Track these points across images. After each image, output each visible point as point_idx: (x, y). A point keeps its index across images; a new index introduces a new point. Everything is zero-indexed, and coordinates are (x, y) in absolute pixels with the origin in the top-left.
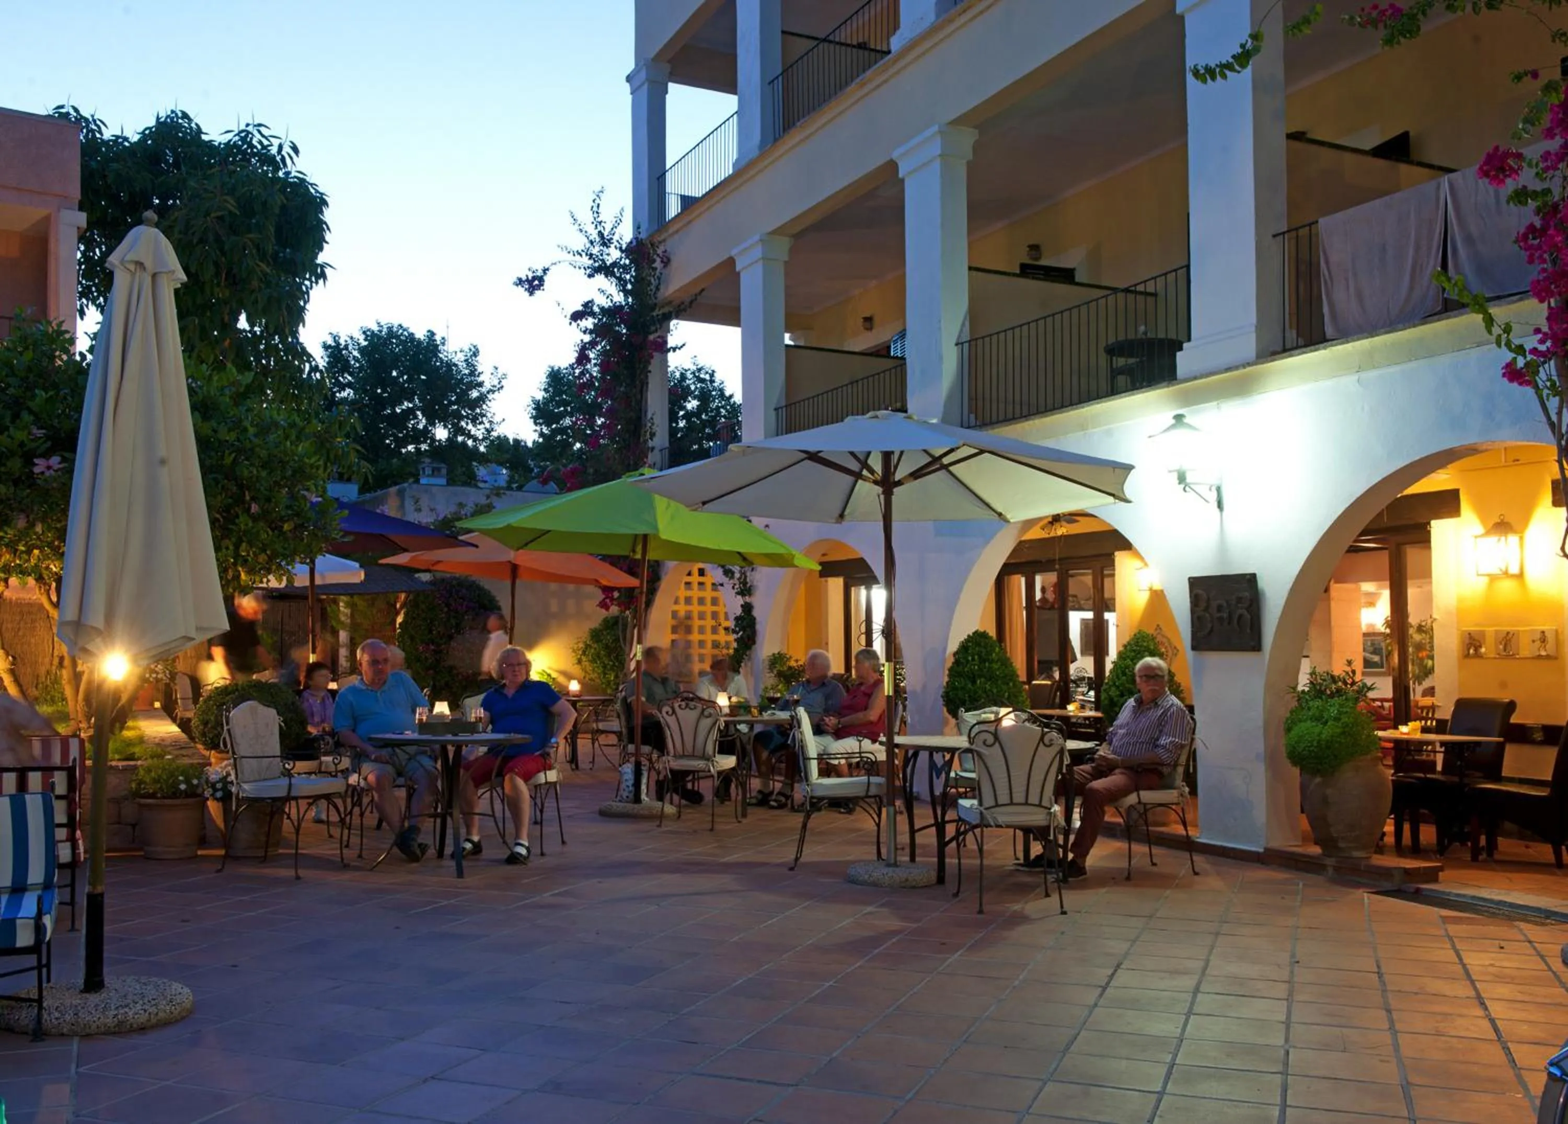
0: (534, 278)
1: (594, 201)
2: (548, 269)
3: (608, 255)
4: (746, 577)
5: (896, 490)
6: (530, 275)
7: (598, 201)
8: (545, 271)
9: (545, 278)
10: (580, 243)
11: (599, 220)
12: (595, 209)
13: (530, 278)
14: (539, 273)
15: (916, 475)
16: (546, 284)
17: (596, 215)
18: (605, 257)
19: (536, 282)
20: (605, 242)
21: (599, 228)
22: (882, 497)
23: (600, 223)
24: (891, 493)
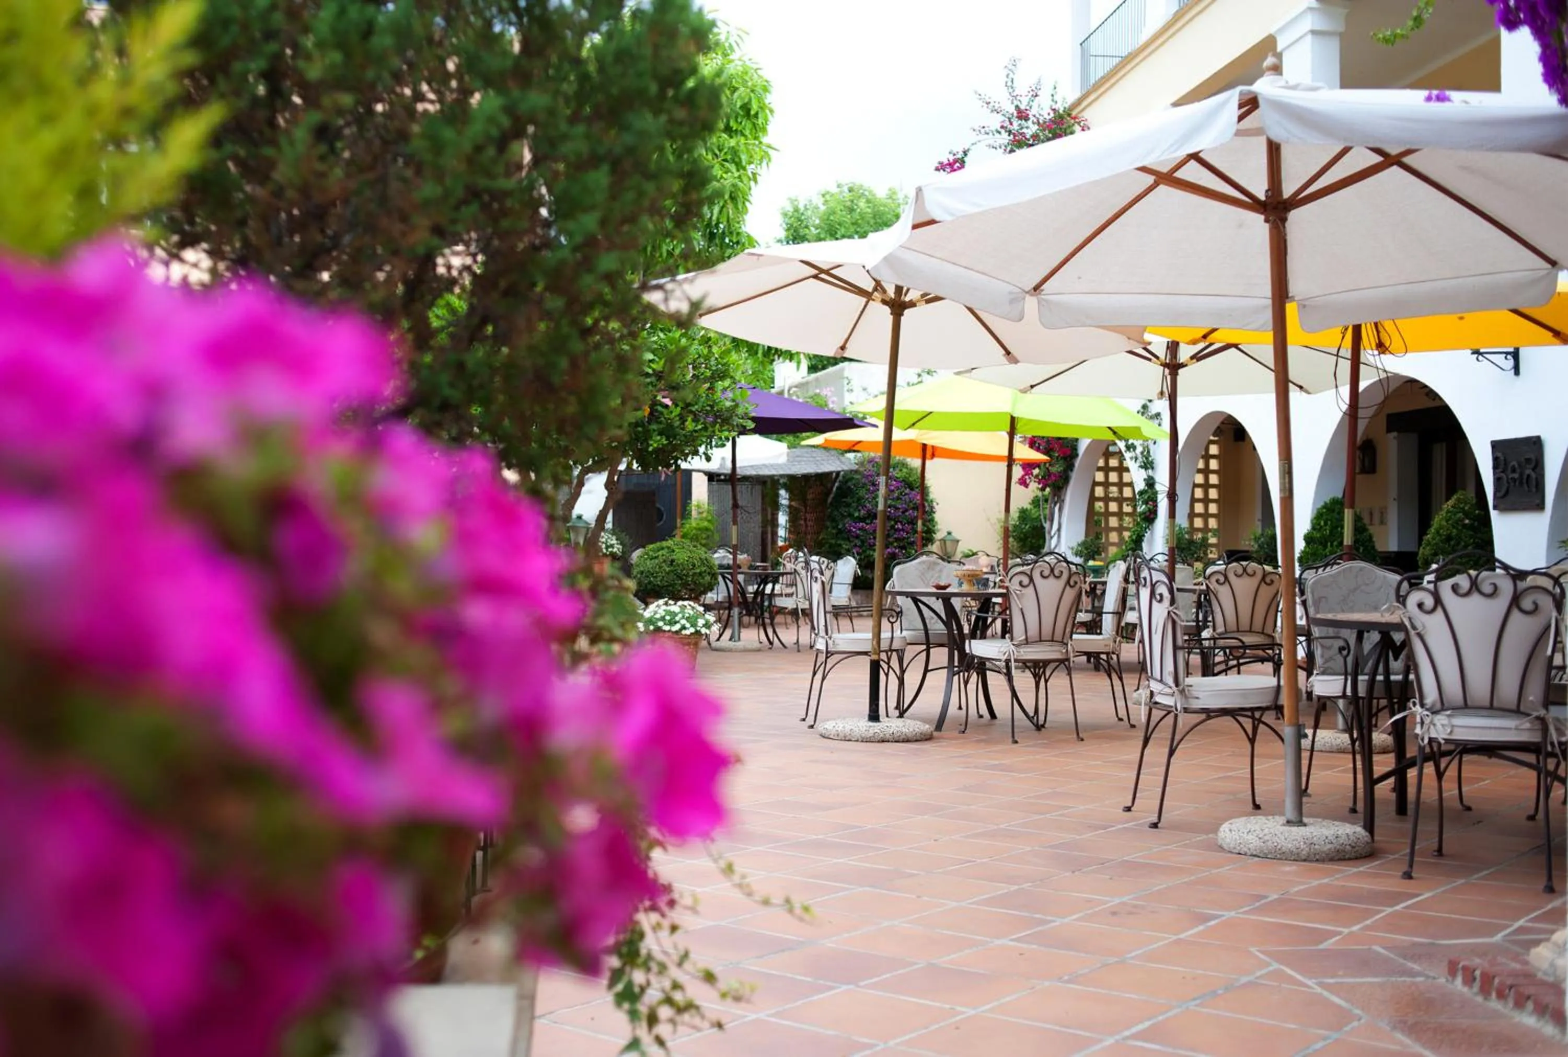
0: (956, 161)
1: (1007, 76)
2: (968, 150)
3: (1027, 128)
4: (1149, 452)
5: (1181, 371)
6: (951, 158)
7: (1011, 76)
8: (965, 153)
9: (966, 159)
10: (995, 121)
11: (1015, 94)
12: (1009, 84)
13: (951, 161)
14: (959, 156)
15: (1197, 357)
16: (966, 165)
17: (1011, 90)
18: (1024, 130)
19: (958, 164)
20: (1022, 115)
21: (1016, 103)
22: (1169, 378)
23: (1015, 97)
24: (1177, 374)
